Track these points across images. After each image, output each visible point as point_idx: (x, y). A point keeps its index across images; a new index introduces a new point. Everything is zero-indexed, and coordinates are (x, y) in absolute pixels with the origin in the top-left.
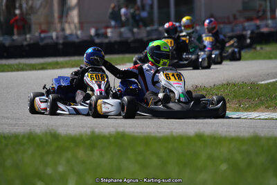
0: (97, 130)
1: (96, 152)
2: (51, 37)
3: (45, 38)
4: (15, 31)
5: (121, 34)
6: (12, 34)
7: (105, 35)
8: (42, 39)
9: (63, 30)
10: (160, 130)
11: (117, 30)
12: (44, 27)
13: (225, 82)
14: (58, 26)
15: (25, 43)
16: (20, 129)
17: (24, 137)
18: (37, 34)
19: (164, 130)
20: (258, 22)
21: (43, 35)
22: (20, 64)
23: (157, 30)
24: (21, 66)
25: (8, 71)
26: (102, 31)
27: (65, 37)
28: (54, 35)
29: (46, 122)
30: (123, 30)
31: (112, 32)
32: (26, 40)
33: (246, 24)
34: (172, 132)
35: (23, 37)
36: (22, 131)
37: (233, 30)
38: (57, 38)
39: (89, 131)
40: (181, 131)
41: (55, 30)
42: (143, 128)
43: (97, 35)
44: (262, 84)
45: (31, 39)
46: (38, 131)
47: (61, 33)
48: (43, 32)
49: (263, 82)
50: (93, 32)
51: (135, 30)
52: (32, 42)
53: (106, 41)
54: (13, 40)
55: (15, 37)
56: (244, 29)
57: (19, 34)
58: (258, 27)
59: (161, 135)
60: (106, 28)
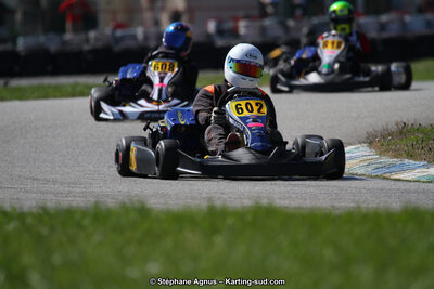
2: (134, 37)
3: (123, 38)
4: (69, 25)
5: (263, 30)
6: (61, 30)
7: (234, 32)
8: (118, 40)
9: (157, 23)
10: (336, 204)
11: (257, 24)
12: (121, 18)
14: (148, 16)
15: (86, 47)
16: (77, 201)
17: (84, 213)
18: (108, 31)
19: (343, 204)
21: (119, 33)
22: (76, 85)
24: (79, 89)
25: (55, 97)
26: (228, 25)
28: (140, 32)
29: (126, 189)
30: (267, 22)
31: (246, 27)
32: (87, 40)
34: (359, 207)
35: (81, 36)
36: (82, 204)
38: (146, 37)
39: (204, 204)
41: (142, 24)
42: (305, 200)
43: (220, 32)
45: (97, 39)
46: (111, 203)
47: (153, 30)
48: (119, 26)
50: (212, 26)
51: (291, 23)
52: (100, 44)
54: (64, 43)
55: (68, 36)
57: (75, 30)
59: (337, 212)
60: (236, 19)
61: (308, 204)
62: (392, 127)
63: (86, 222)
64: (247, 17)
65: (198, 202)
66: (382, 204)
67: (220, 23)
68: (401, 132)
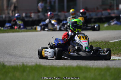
0: (25, 64)
1: (25, 74)
2: (2, 17)
5: (39, 16)
7: (30, 17)
9: (9, 14)
10: (58, 64)
14: (6, 12)
19: (60, 64)
20: (109, 11)
23: (57, 14)
26: (29, 15)
27: (10, 17)
28: (4, 16)
30: (40, 14)
31: (34, 15)
33: (104, 12)
34: (64, 65)
37: (96, 15)
38: (5, 17)
39: (21, 64)
40: (69, 65)
41: (4, 14)
42: (49, 63)
43: (26, 16)
44: (111, 42)
47: (7, 16)
49: (112, 41)
50: (24, 15)
51: (46, 14)
53: (31, 19)
56: (102, 14)
58: (110, 14)
59: (59, 66)
60: (31, 13)
61: (50, 64)
64: (34, 12)
65: (19, 63)
67: (26, 14)
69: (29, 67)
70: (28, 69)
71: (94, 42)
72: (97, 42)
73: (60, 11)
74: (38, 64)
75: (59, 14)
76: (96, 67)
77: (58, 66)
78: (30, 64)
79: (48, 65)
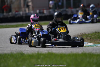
0: (40, 52)
2: (20, 14)
4: (5, 11)
5: (50, 12)
6: (3, 12)
7: (43, 13)
8: (16, 15)
9: (25, 11)
11: (48, 11)
13: (95, 32)
14: (23, 9)
15: (9, 17)
16: (7, 52)
17: (9, 55)
18: (14, 13)
19: (68, 52)
21: (16, 13)
23: (65, 10)
24: (7, 26)
25: (2, 28)
26: (42, 11)
27: (26, 14)
28: (21, 13)
29: (18, 49)
30: (51, 10)
31: (46, 11)
32: (9, 15)
34: (72, 53)
38: (23, 14)
41: (22, 11)
42: (59, 51)
43: (40, 13)
46: (15, 52)
48: (16, 11)
50: (38, 11)
52: (12, 16)
53: (43, 15)
55: (5, 14)
57: (6, 12)
60: (43, 10)
61: (60, 52)
62: (79, 34)
63: (9, 57)
64: (46, 9)
65: (35, 52)
66: (77, 52)
67: (40, 10)
68: (81, 35)
69: (43, 54)
70: (42, 56)
71: (97, 32)
72: (99, 33)
73: (67, 8)
74: (50, 52)
75: (67, 10)
76: (98, 53)
77: (67, 53)
78: (44, 52)
79: (59, 53)
